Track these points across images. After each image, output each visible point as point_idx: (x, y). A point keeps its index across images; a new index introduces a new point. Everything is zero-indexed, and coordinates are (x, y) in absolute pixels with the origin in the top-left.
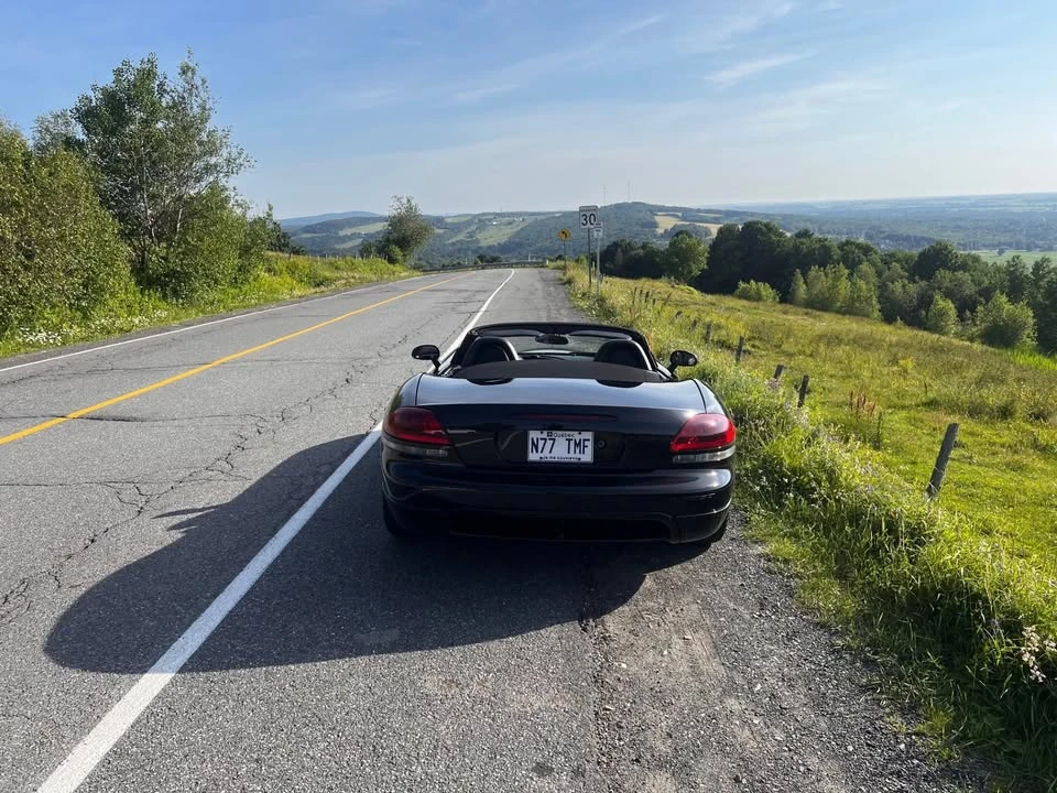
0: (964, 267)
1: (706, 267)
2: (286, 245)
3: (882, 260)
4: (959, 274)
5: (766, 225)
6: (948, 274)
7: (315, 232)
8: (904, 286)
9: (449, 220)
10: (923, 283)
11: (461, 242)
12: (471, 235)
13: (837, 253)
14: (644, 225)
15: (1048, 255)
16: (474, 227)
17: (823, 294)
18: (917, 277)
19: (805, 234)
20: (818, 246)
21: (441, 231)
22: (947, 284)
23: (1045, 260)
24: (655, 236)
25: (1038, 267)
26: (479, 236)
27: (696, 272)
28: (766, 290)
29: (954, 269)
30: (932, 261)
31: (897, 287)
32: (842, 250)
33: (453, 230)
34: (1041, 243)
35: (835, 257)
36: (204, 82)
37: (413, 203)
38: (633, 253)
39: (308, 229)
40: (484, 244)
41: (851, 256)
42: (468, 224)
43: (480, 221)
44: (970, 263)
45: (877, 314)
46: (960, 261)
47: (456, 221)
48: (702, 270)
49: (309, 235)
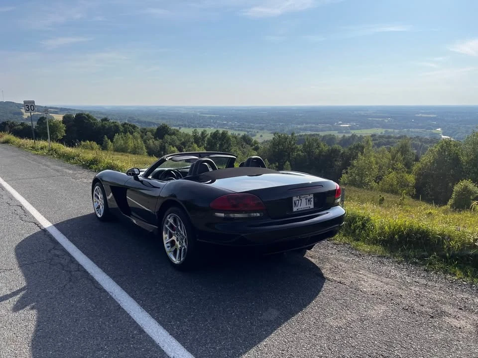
0: (174, 134)
1: (65, 134)
3: (141, 131)
4: (173, 137)
5: (88, 115)
6: (169, 137)
8: (153, 142)
10: (161, 140)
13: (121, 129)
14: (15, 114)
15: (205, 129)
17: (122, 146)
18: (157, 138)
19: (106, 120)
20: (113, 125)
22: (169, 140)
23: (205, 131)
24: (22, 119)
25: (203, 133)
27: (60, 137)
28: (95, 144)
29: (171, 134)
30: (162, 132)
31: (151, 142)
32: (124, 127)
34: (193, 125)
35: (121, 130)
38: (16, 127)
41: (128, 129)
44: (176, 132)
45: (146, 154)
46: (172, 131)
48: (63, 136)
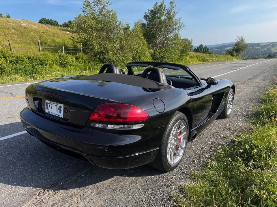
2: (207, 52)
7: (219, 49)
9: (262, 44)
11: (265, 51)
12: (269, 49)
16: (270, 46)
21: (258, 48)
26: (272, 49)
33: (262, 47)
36: (176, 6)
37: (243, 38)
39: (217, 48)
40: (272, 52)
42: (268, 45)
43: (273, 44)
47: (264, 44)
49: (217, 49)
